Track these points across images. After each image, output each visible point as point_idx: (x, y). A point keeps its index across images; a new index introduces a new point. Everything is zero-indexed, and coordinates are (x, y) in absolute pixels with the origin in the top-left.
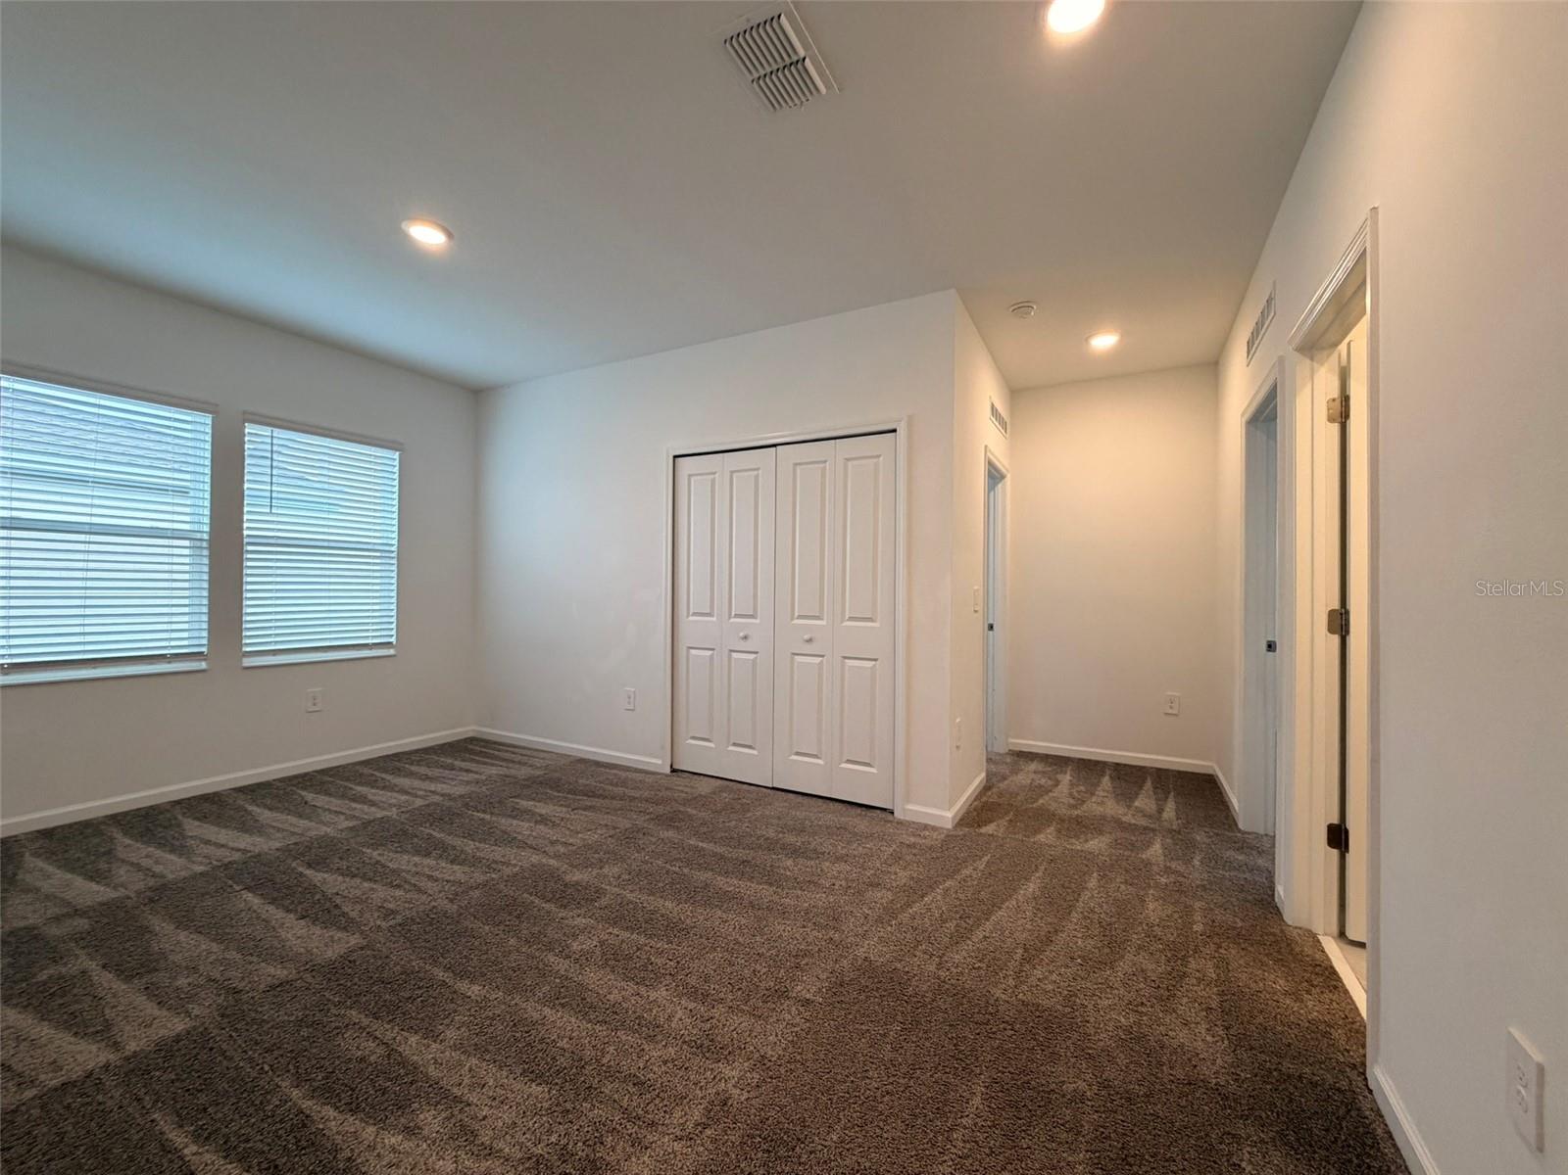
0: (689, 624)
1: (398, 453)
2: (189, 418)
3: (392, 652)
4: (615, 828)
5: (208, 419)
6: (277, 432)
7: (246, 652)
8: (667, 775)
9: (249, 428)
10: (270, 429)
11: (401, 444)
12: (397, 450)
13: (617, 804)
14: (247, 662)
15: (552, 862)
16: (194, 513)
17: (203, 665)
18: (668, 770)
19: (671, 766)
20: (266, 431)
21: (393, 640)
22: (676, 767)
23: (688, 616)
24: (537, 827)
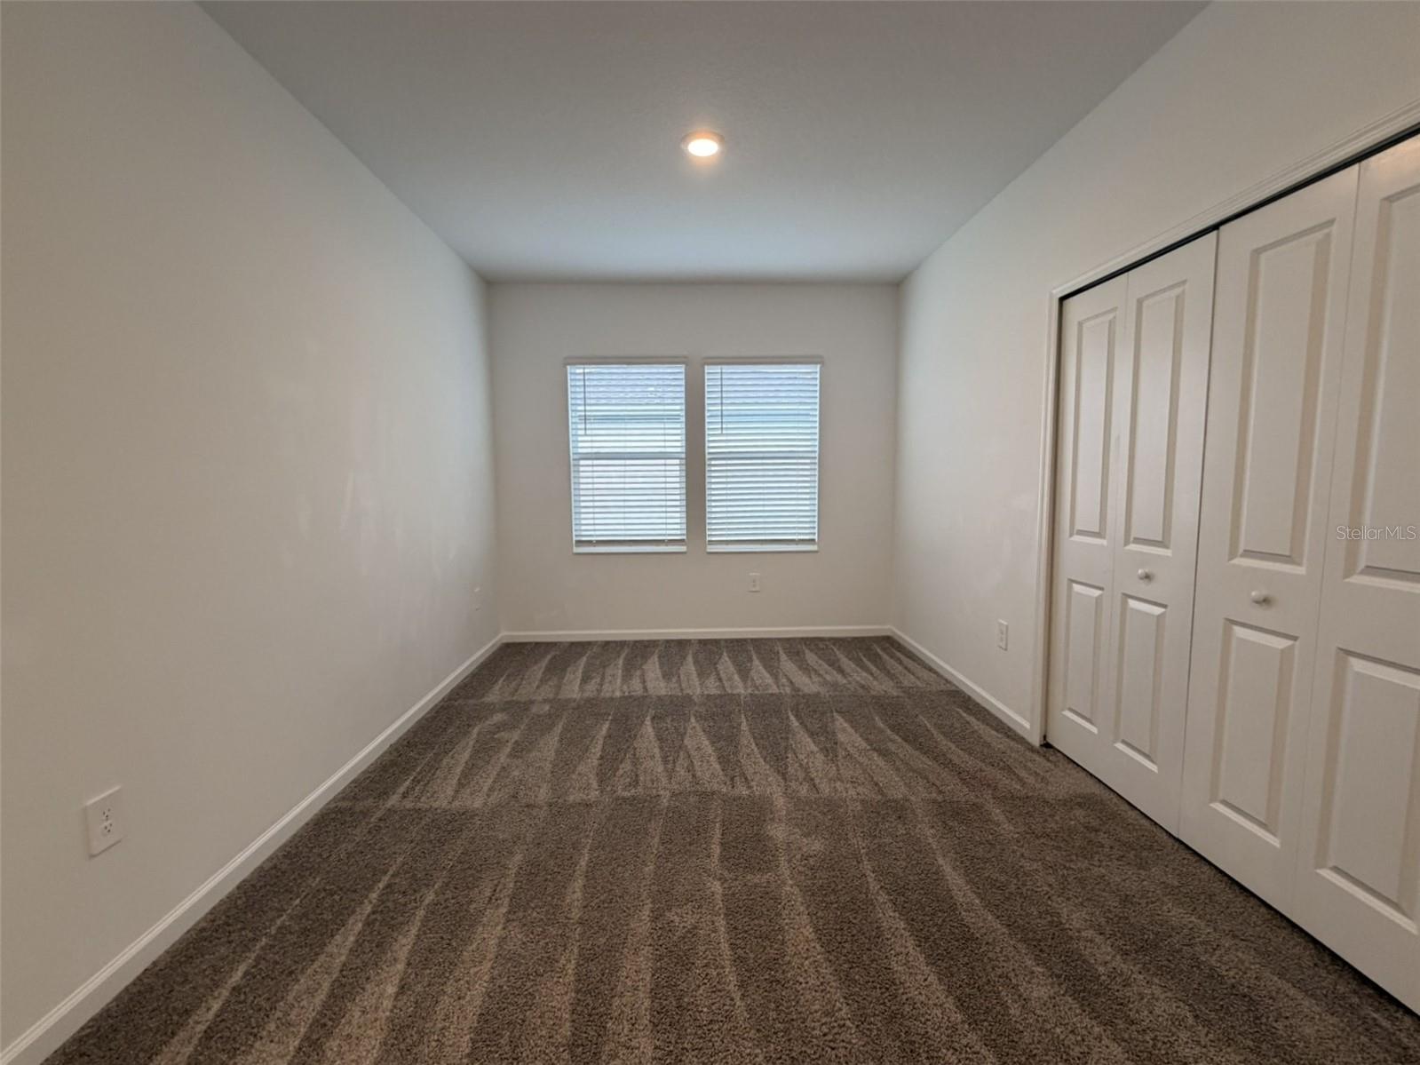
0: (1071, 545)
1: (819, 366)
2: (669, 371)
3: (814, 548)
4: (880, 791)
5: (681, 369)
6: (726, 369)
7: (709, 541)
8: (1032, 749)
9: (707, 369)
10: (719, 367)
11: (821, 357)
12: (816, 363)
13: (923, 762)
14: (711, 549)
15: (780, 802)
16: (674, 439)
17: (683, 549)
18: (1036, 741)
19: (1045, 737)
20: (717, 369)
21: (816, 537)
22: (1050, 740)
23: (1071, 535)
24: (818, 755)
